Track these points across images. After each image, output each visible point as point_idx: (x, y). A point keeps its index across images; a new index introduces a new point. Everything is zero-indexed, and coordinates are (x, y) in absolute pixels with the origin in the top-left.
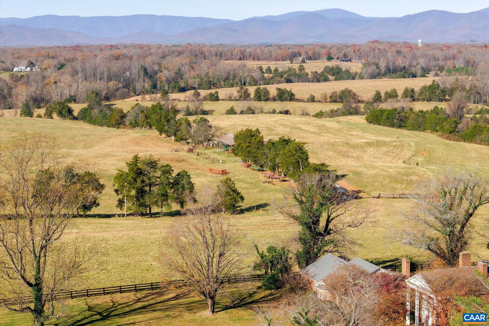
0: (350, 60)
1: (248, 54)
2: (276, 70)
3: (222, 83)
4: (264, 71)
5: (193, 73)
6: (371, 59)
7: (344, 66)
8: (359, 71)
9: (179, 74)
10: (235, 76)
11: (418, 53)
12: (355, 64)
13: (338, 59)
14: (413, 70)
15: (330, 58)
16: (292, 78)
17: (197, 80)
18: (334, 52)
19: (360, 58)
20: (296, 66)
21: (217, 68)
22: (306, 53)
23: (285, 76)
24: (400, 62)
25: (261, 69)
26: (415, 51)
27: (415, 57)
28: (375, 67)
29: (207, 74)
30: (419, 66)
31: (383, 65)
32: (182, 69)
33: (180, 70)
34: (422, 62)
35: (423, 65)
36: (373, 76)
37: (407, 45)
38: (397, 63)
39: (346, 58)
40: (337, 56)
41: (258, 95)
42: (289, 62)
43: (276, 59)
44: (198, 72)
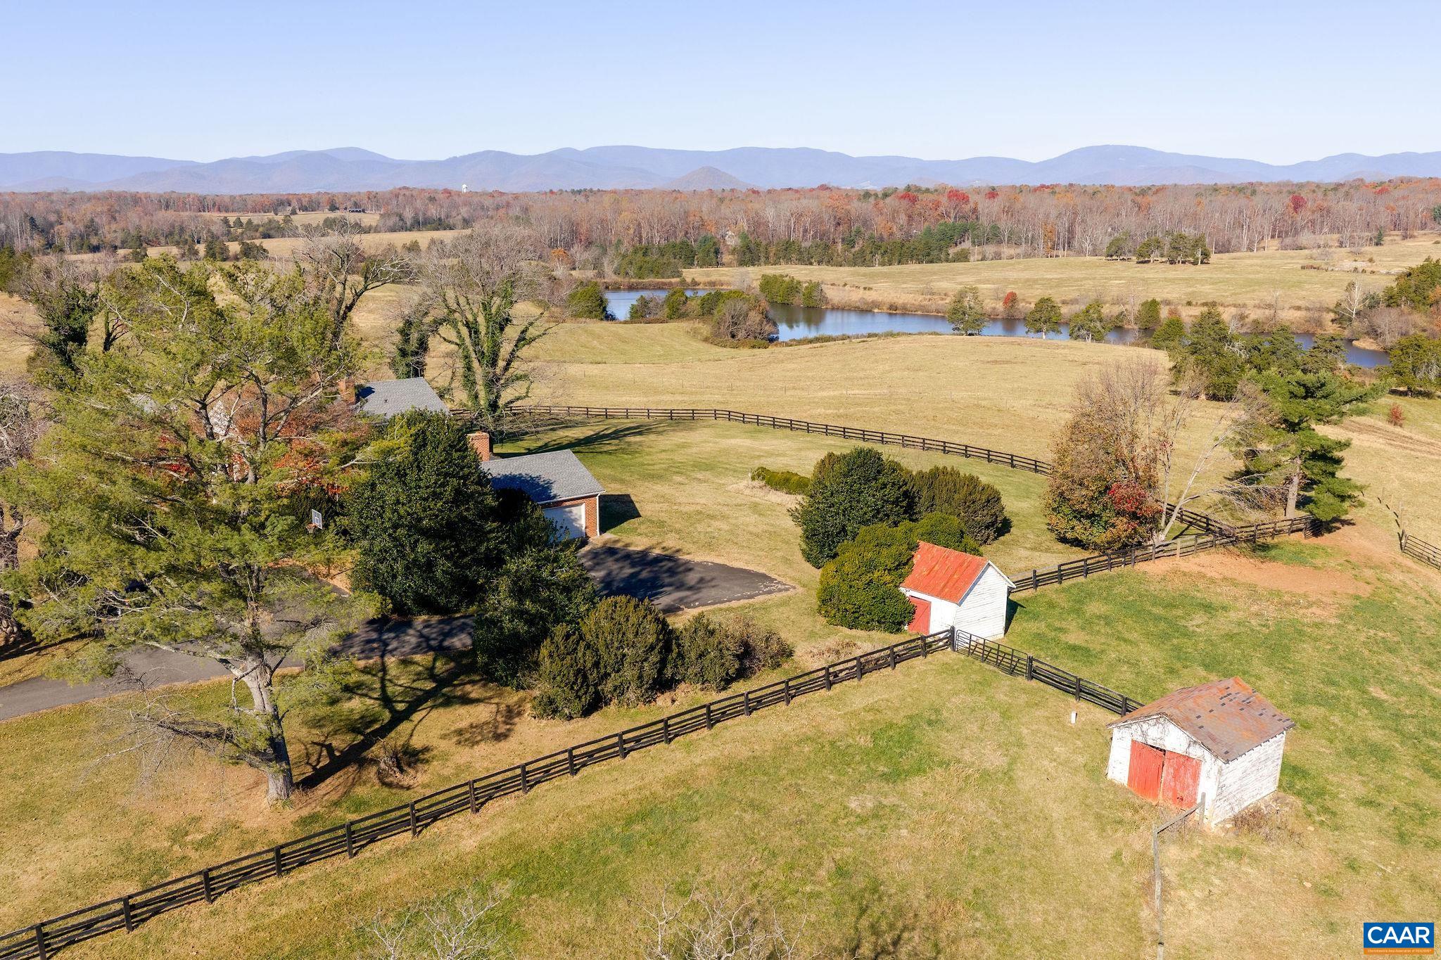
0: (364, 211)
1: (211, 204)
2: (250, 222)
3: (163, 240)
4: (232, 224)
5: (114, 226)
6: (393, 206)
7: (352, 217)
8: (374, 224)
9: (92, 228)
10: (182, 230)
11: (459, 200)
12: (371, 216)
13: (346, 209)
14: (451, 221)
15: (333, 208)
16: (272, 232)
17: (120, 235)
18: (338, 201)
19: (378, 207)
20: (280, 218)
21: (154, 218)
22: (299, 200)
23: (261, 229)
24: (433, 212)
25: (226, 221)
26: (456, 198)
27: (455, 206)
28: (398, 218)
29: (139, 228)
30: (460, 217)
31: (408, 215)
32: (96, 220)
33: (92, 221)
34: (464, 212)
35: (465, 216)
36: (393, 230)
37: (448, 192)
38: (429, 214)
39: (358, 208)
40: (344, 206)
41: (211, 252)
42: (272, 213)
43: (255, 211)
44: (122, 224)
